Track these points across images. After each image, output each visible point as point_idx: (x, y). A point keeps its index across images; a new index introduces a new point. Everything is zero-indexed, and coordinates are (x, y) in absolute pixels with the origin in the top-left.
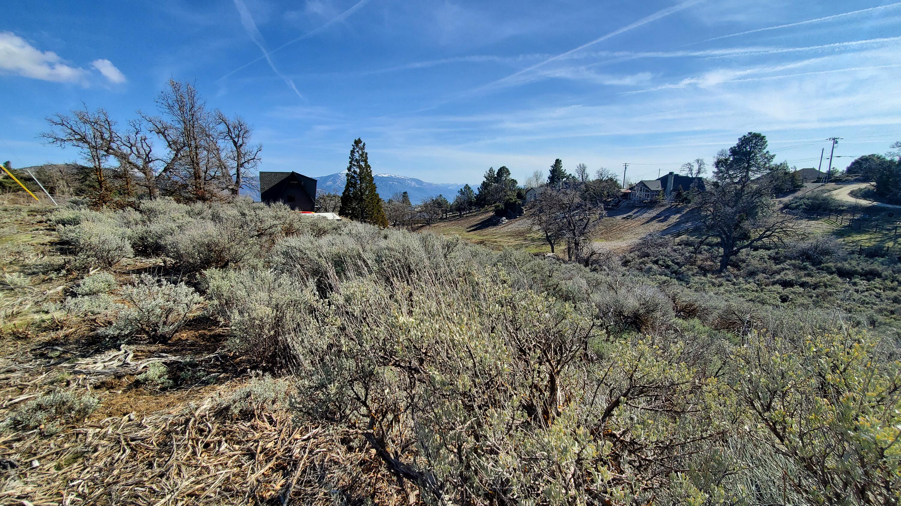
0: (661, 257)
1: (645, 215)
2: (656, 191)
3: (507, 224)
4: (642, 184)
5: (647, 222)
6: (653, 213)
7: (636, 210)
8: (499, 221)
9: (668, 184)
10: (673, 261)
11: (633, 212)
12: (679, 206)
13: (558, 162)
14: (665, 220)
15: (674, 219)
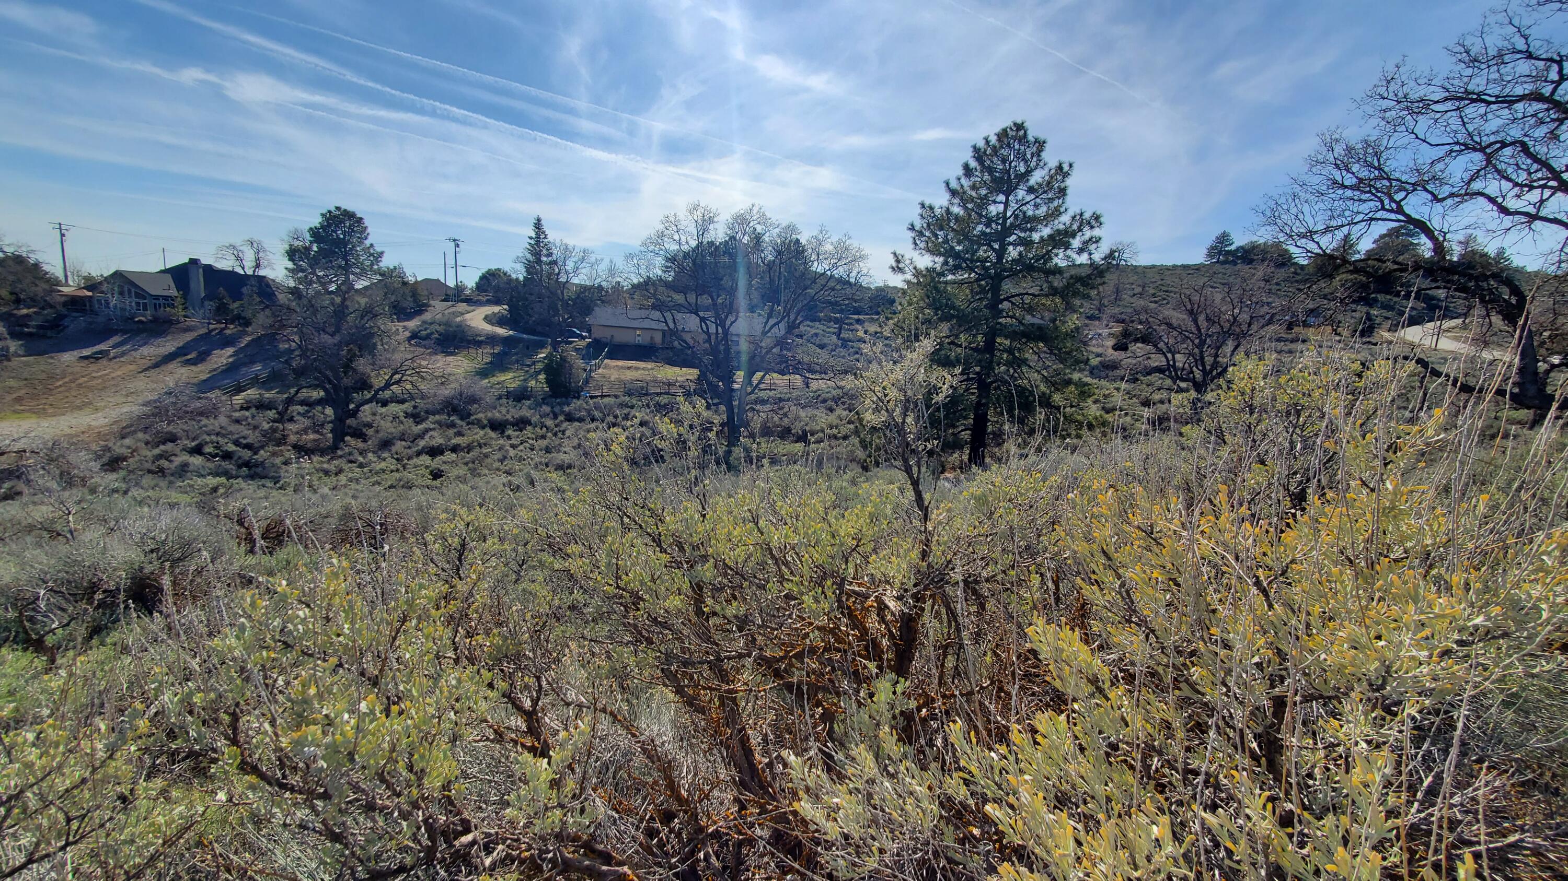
0: (210, 438)
1: (146, 350)
4: (121, 278)
6: (169, 345)
7: (116, 339)
10: (236, 443)
11: (111, 342)
12: (228, 332)
14: (200, 359)
15: (222, 357)
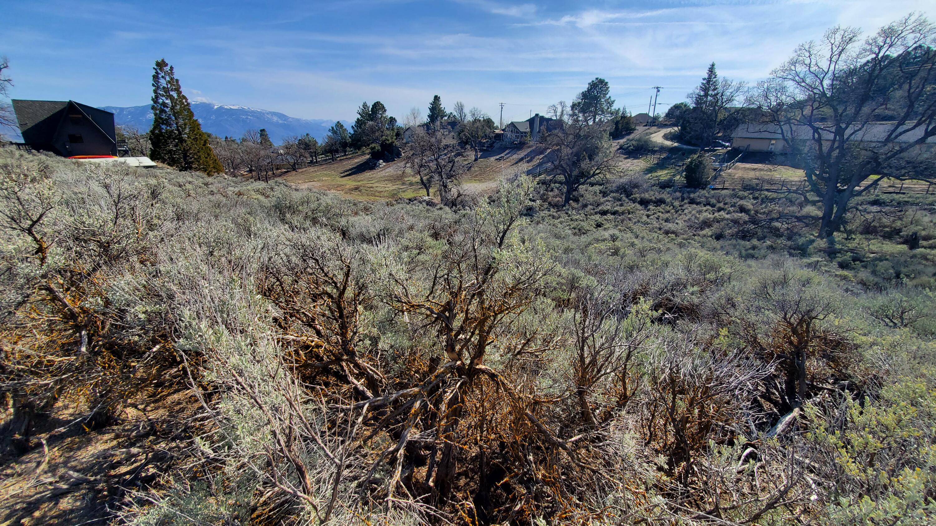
1: (515, 156)
2: (525, 132)
3: (385, 168)
4: (512, 125)
5: (517, 163)
6: (522, 154)
7: (507, 151)
8: (375, 164)
9: (535, 126)
11: (505, 153)
12: (543, 148)
13: (437, 98)
14: (531, 161)
15: (538, 159)
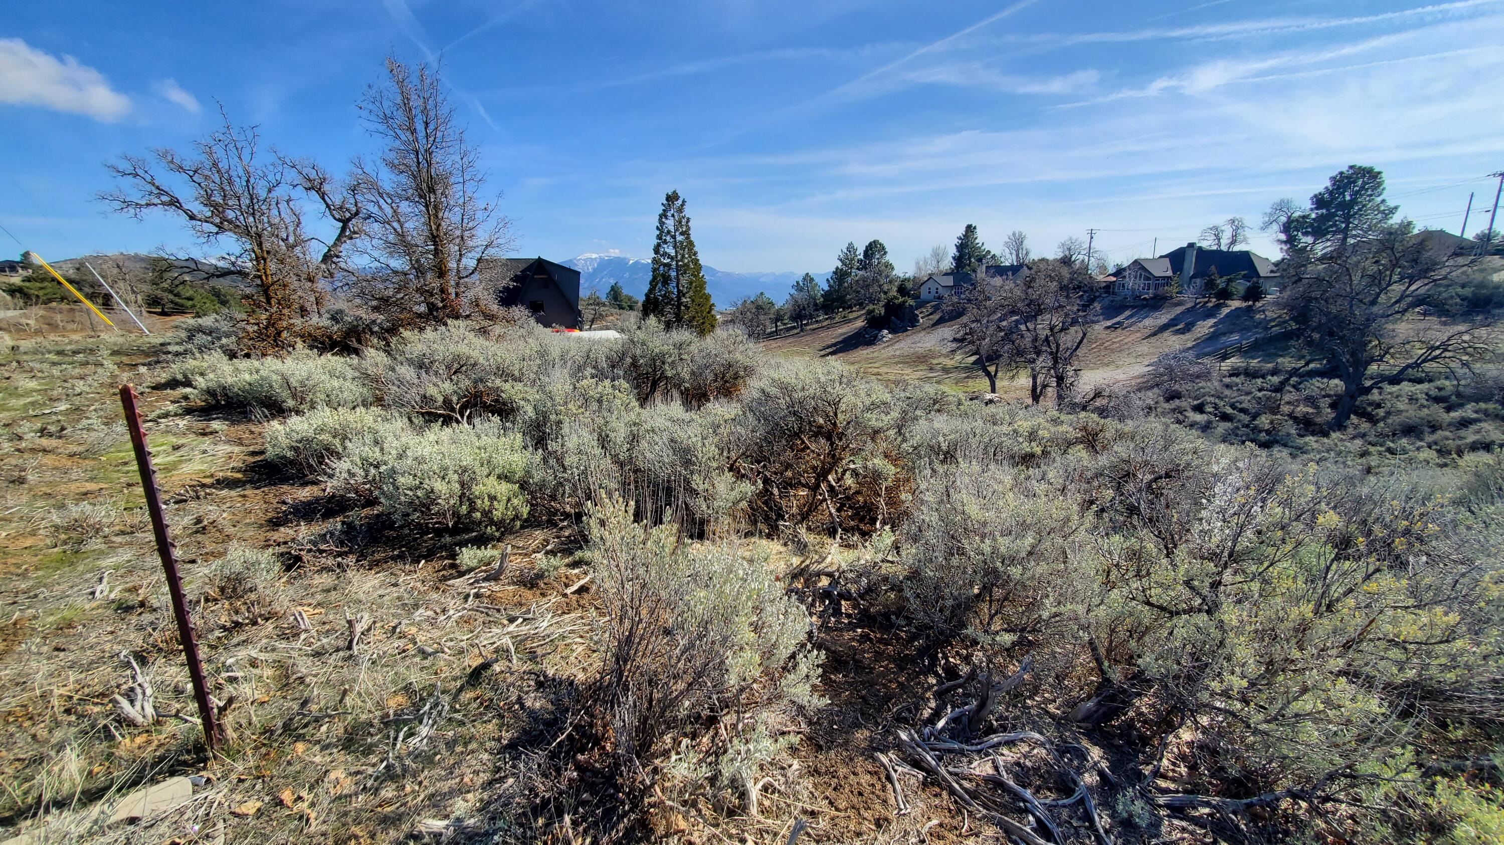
0: (1209, 399)
1: (1148, 322)
2: (1163, 278)
3: (892, 342)
4: (1137, 264)
5: (1154, 334)
6: (1163, 317)
7: (1128, 313)
8: (876, 336)
9: (1186, 265)
10: (1233, 406)
11: (1125, 316)
12: (1210, 305)
13: (970, 229)
14: (1187, 329)
15: (1204, 327)
